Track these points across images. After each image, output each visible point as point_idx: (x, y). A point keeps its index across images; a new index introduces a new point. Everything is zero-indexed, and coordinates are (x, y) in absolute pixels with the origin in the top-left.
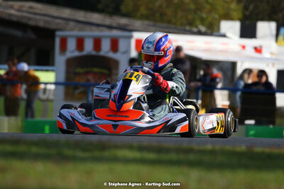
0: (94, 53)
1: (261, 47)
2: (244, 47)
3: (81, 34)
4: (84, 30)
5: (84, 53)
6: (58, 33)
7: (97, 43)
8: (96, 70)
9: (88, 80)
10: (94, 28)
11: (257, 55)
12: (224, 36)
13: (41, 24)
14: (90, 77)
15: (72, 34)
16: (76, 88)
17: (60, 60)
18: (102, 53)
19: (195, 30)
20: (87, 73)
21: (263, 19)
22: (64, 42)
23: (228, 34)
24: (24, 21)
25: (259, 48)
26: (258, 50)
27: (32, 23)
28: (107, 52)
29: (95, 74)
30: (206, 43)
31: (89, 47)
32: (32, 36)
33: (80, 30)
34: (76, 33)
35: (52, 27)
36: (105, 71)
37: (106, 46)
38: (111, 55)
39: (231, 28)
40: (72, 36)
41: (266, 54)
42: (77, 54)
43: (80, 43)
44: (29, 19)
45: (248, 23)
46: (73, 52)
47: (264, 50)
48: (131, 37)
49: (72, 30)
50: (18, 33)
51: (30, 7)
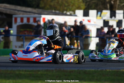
0: (27, 23)
2: (84, 20)
5: (24, 23)
6: (14, 16)
7: (28, 19)
8: (28, 30)
9: (25, 34)
10: (28, 13)
11: (89, 23)
12: (76, 16)
13: (8, 12)
14: (26, 32)
15: (19, 16)
16: (21, 37)
17: (15, 26)
18: (30, 23)
22: (16, 19)
23: (78, 15)
26: (89, 21)
27: (4, 12)
29: (27, 31)
30: (69, 19)
31: (25, 21)
32: (5, 17)
34: (21, 16)
35: (12, 13)
36: (31, 30)
37: (32, 20)
38: (33, 24)
39: (80, 13)
41: (92, 23)
42: (21, 23)
43: (22, 20)
45: (86, 10)
46: (19, 23)
47: (91, 21)
48: (41, 17)
49: (20, 14)
51: (5, 6)
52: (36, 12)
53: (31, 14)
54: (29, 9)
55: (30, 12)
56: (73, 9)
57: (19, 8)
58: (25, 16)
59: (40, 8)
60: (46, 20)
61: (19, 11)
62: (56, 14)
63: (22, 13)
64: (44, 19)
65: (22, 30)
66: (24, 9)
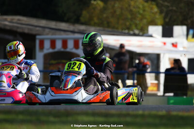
0: (62, 50)
1: (176, 43)
2: (165, 44)
3: (54, 37)
4: (55, 34)
5: (56, 50)
6: (38, 37)
7: (65, 43)
8: (64, 61)
9: (59, 68)
10: (62, 33)
11: (174, 49)
12: (151, 36)
13: (26, 31)
14: (60, 66)
15: (47, 37)
17: (40, 55)
18: (68, 50)
19: (131, 32)
20: (58, 64)
21: (178, 24)
22: (42, 43)
23: (154, 35)
24: (15, 29)
25: (175, 44)
26: (175, 45)
27: (19, 30)
28: (72, 49)
29: (63, 64)
30: (139, 41)
31: (59, 46)
32: (20, 39)
33: (53, 34)
34: (50, 36)
35: (34, 33)
37: (71, 45)
38: (74, 51)
40: (48, 39)
41: (180, 48)
42: (51, 50)
43: (53, 43)
44: (18, 28)
45: (167, 27)
46: (48, 49)
47: (178, 45)
49: (47, 34)
50: (11, 37)
51: (19, 20)
58: (59, 37)
61: (44, 28)
63: (53, 31)
65: (53, 62)
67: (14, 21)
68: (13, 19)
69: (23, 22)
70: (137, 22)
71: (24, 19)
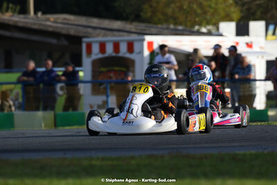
0: (114, 54)
1: (252, 43)
2: (237, 43)
5: (106, 55)
6: (84, 40)
7: (116, 46)
8: (116, 68)
9: (110, 77)
11: (249, 50)
12: (221, 35)
13: (72, 32)
14: (112, 75)
15: (95, 40)
16: (101, 84)
17: (87, 62)
18: (121, 54)
20: (109, 71)
22: (89, 46)
23: (224, 34)
24: (59, 30)
25: (250, 44)
26: (249, 45)
27: (64, 32)
28: (125, 53)
29: (115, 71)
30: (206, 42)
31: (110, 50)
32: (65, 43)
33: (105, 36)
34: (101, 39)
35: (81, 35)
36: (124, 69)
37: (123, 48)
38: (128, 55)
39: (228, 28)
40: (96, 42)
41: (256, 48)
42: (100, 56)
43: (103, 47)
44: (62, 28)
45: (242, 23)
46: (97, 54)
47: (254, 46)
48: (144, 40)
49: (98, 36)
50: (54, 41)
51: (65, 19)
52: (133, 30)
53: (121, 33)
54: (117, 24)
55: (119, 30)
56: (214, 21)
57: (95, 22)
58: (110, 39)
59: (143, 21)
60: (155, 46)
61: (95, 28)
62: (176, 33)
63: (103, 32)
64: (150, 44)
65: (103, 69)
66: (106, 23)
67: (59, 21)
68: (58, 18)
69: (70, 22)
70: (208, 17)
71: (72, 18)
